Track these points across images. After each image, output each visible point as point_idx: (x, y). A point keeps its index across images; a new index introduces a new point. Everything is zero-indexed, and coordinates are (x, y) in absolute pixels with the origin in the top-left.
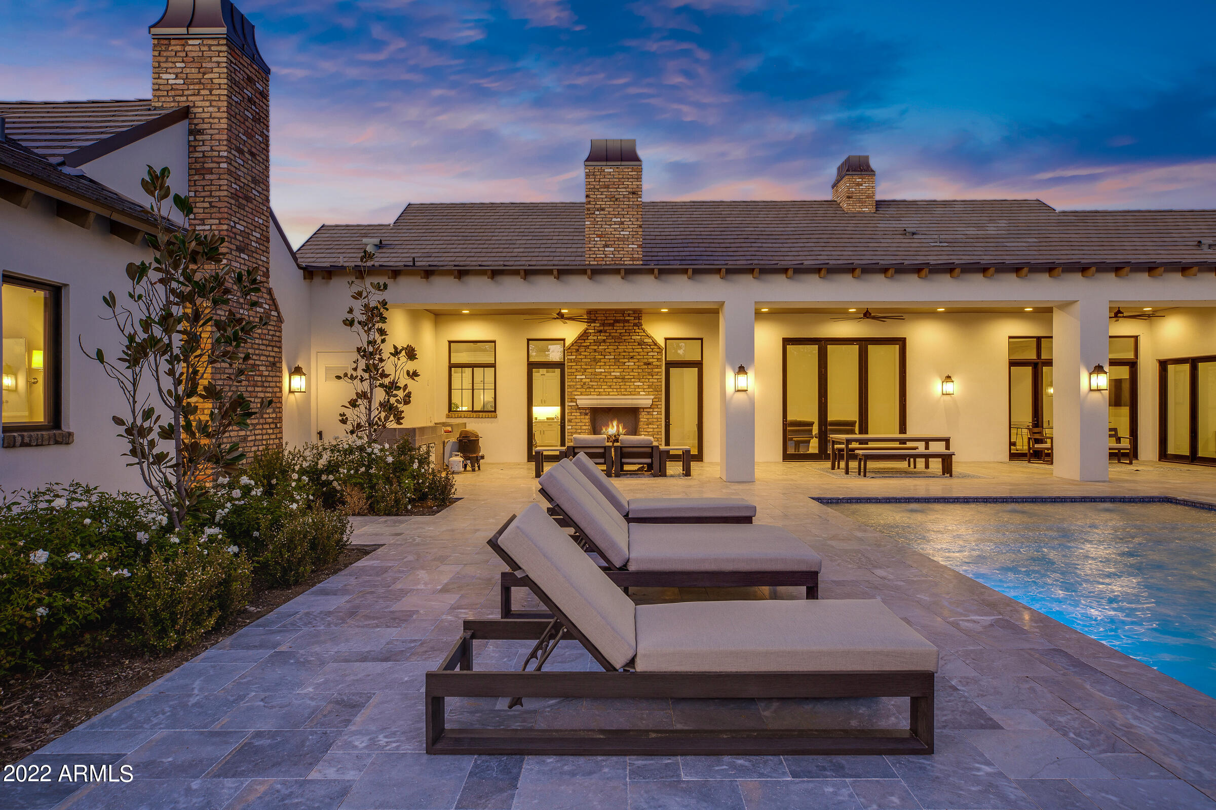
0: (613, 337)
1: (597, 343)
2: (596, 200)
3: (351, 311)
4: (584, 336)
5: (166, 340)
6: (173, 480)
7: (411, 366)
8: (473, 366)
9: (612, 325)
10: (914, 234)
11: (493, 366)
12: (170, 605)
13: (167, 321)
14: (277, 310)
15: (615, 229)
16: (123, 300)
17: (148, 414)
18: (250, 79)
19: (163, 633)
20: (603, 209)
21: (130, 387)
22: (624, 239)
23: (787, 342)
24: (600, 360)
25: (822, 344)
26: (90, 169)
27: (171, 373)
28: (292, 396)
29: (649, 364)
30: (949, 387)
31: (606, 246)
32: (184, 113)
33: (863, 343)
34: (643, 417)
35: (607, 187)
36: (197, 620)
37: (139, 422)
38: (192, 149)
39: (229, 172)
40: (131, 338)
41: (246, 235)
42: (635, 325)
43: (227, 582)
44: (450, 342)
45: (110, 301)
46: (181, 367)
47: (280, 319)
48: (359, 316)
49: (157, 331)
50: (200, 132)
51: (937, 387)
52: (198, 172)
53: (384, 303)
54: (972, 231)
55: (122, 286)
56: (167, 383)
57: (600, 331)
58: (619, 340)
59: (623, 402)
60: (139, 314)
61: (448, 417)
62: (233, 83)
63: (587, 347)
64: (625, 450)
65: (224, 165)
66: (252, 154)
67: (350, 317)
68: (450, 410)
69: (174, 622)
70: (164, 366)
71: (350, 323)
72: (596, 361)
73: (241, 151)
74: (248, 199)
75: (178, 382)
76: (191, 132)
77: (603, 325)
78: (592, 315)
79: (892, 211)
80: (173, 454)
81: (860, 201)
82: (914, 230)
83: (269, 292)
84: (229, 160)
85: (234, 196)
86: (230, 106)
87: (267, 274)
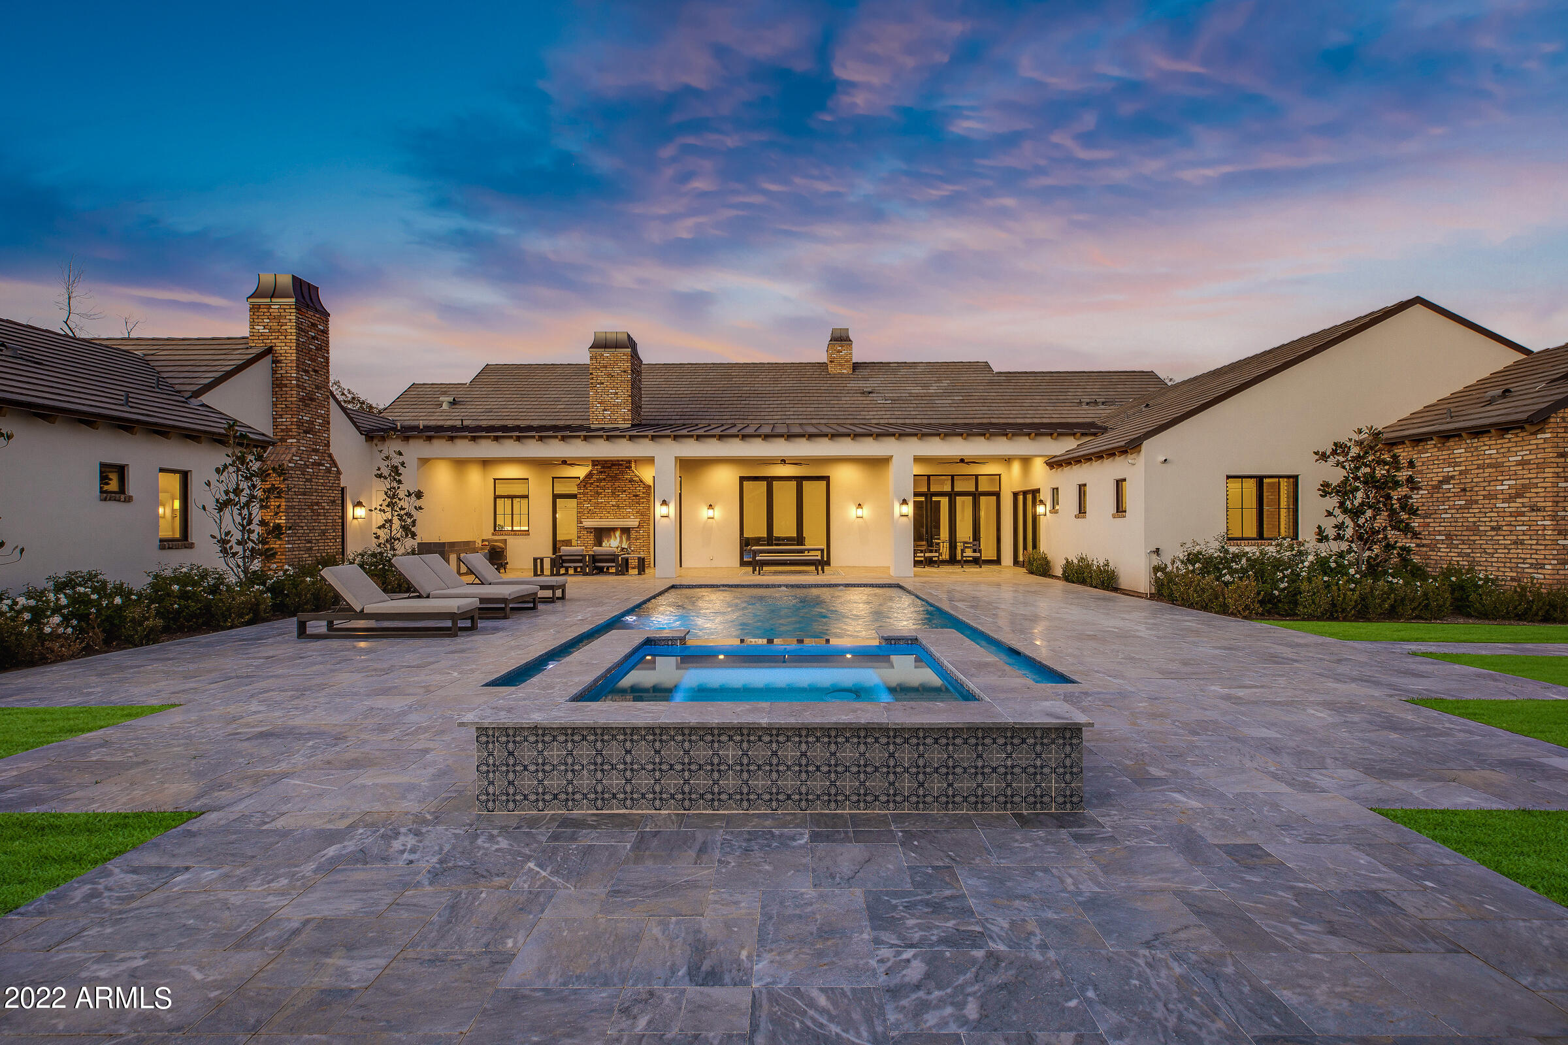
0: (611, 477)
1: (599, 480)
2: (597, 376)
3: (379, 469)
4: (589, 475)
5: (237, 499)
6: (241, 564)
7: (418, 503)
8: (512, 497)
9: (610, 467)
10: (870, 393)
11: (527, 497)
12: (229, 609)
13: (237, 491)
14: (336, 466)
15: (611, 398)
16: (214, 483)
17: (227, 534)
18: (313, 324)
19: (226, 621)
20: (603, 383)
21: (218, 522)
22: (618, 405)
23: (742, 479)
24: (601, 493)
25: (770, 480)
26: (205, 399)
27: (240, 514)
28: (355, 521)
29: (637, 496)
30: (860, 512)
31: (605, 410)
32: (269, 350)
33: (800, 480)
34: (633, 534)
35: (606, 367)
36: (241, 615)
37: (223, 537)
38: (274, 372)
39: (298, 386)
40: (217, 501)
41: (311, 422)
42: (627, 467)
43: (258, 604)
44: (495, 480)
45: (208, 484)
46: (245, 512)
47: (339, 472)
48: (386, 472)
49: (232, 496)
50: (279, 362)
51: (853, 512)
52: (278, 386)
53: (403, 464)
54: (917, 390)
55: (214, 477)
56: (238, 519)
57: (601, 472)
58: (615, 478)
59: (621, 523)
60: (223, 488)
61: (493, 534)
62: (299, 329)
63: (592, 484)
64: (597, 557)
65: (294, 382)
66: (316, 371)
67: (379, 472)
68: (495, 530)
69: (230, 615)
70: (236, 512)
71: (380, 476)
72: (598, 494)
73: (306, 372)
74: (312, 400)
75: (243, 519)
76: (273, 362)
77: (603, 467)
78: (595, 462)
79: (865, 372)
80: (241, 552)
81: (840, 365)
82: (870, 390)
83: (330, 456)
84: (297, 379)
85: (302, 400)
86: (298, 345)
87: (328, 445)
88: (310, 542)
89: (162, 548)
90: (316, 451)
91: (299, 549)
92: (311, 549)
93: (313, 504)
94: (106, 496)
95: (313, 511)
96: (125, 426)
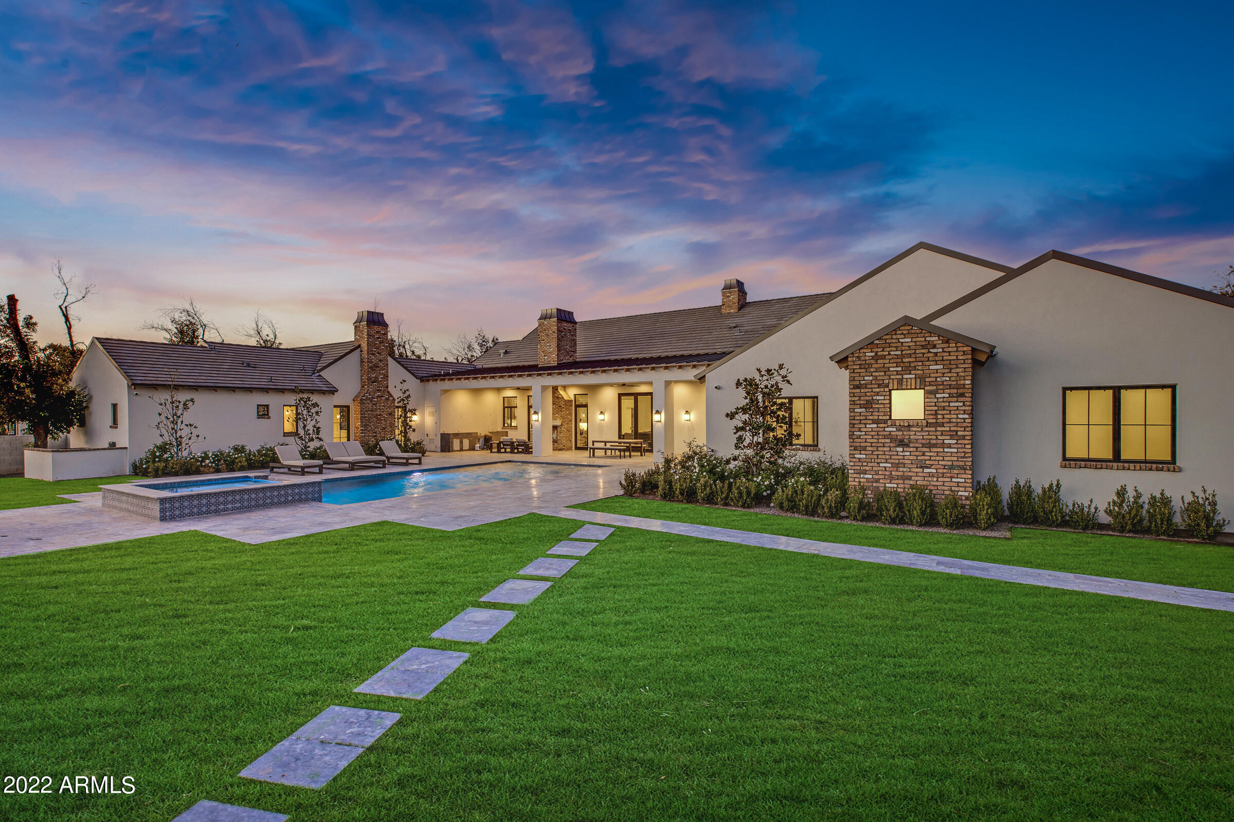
2: (541, 336)
8: (512, 407)
11: (517, 407)
14: (392, 396)
15: (548, 349)
18: (378, 332)
20: (544, 340)
22: (551, 352)
23: (620, 395)
25: (636, 395)
29: (561, 406)
31: (545, 356)
32: (359, 347)
35: (545, 330)
39: (368, 362)
41: (376, 378)
44: (504, 398)
47: (394, 399)
61: (502, 428)
66: (379, 353)
68: (504, 426)
74: (377, 367)
76: (361, 351)
79: (748, 310)
83: (388, 392)
84: (368, 359)
85: (371, 367)
86: (368, 343)
87: (387, 387)
88: (376, 433)
89: (284, 436)
90: (379, 391)
91: (369, 436)
92: (376, 436)
93: (377, 415)
94: (260, 416)
95: (377, 418)
96: (266, 390)
